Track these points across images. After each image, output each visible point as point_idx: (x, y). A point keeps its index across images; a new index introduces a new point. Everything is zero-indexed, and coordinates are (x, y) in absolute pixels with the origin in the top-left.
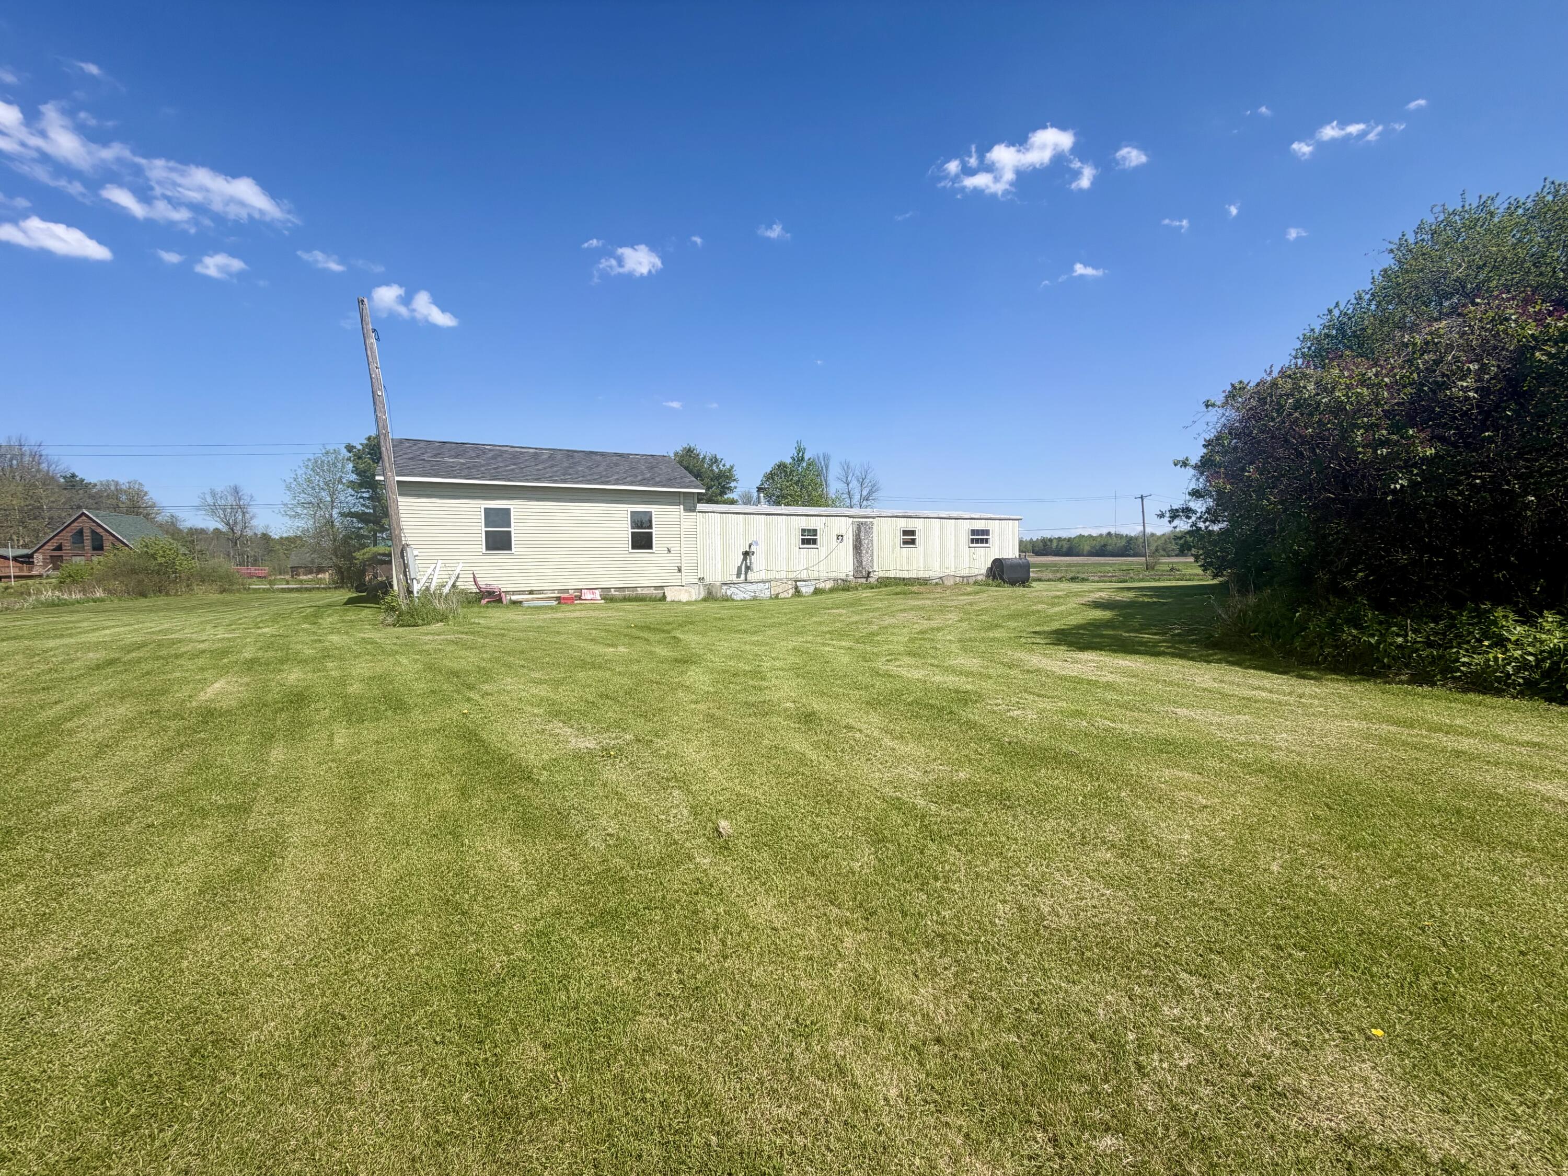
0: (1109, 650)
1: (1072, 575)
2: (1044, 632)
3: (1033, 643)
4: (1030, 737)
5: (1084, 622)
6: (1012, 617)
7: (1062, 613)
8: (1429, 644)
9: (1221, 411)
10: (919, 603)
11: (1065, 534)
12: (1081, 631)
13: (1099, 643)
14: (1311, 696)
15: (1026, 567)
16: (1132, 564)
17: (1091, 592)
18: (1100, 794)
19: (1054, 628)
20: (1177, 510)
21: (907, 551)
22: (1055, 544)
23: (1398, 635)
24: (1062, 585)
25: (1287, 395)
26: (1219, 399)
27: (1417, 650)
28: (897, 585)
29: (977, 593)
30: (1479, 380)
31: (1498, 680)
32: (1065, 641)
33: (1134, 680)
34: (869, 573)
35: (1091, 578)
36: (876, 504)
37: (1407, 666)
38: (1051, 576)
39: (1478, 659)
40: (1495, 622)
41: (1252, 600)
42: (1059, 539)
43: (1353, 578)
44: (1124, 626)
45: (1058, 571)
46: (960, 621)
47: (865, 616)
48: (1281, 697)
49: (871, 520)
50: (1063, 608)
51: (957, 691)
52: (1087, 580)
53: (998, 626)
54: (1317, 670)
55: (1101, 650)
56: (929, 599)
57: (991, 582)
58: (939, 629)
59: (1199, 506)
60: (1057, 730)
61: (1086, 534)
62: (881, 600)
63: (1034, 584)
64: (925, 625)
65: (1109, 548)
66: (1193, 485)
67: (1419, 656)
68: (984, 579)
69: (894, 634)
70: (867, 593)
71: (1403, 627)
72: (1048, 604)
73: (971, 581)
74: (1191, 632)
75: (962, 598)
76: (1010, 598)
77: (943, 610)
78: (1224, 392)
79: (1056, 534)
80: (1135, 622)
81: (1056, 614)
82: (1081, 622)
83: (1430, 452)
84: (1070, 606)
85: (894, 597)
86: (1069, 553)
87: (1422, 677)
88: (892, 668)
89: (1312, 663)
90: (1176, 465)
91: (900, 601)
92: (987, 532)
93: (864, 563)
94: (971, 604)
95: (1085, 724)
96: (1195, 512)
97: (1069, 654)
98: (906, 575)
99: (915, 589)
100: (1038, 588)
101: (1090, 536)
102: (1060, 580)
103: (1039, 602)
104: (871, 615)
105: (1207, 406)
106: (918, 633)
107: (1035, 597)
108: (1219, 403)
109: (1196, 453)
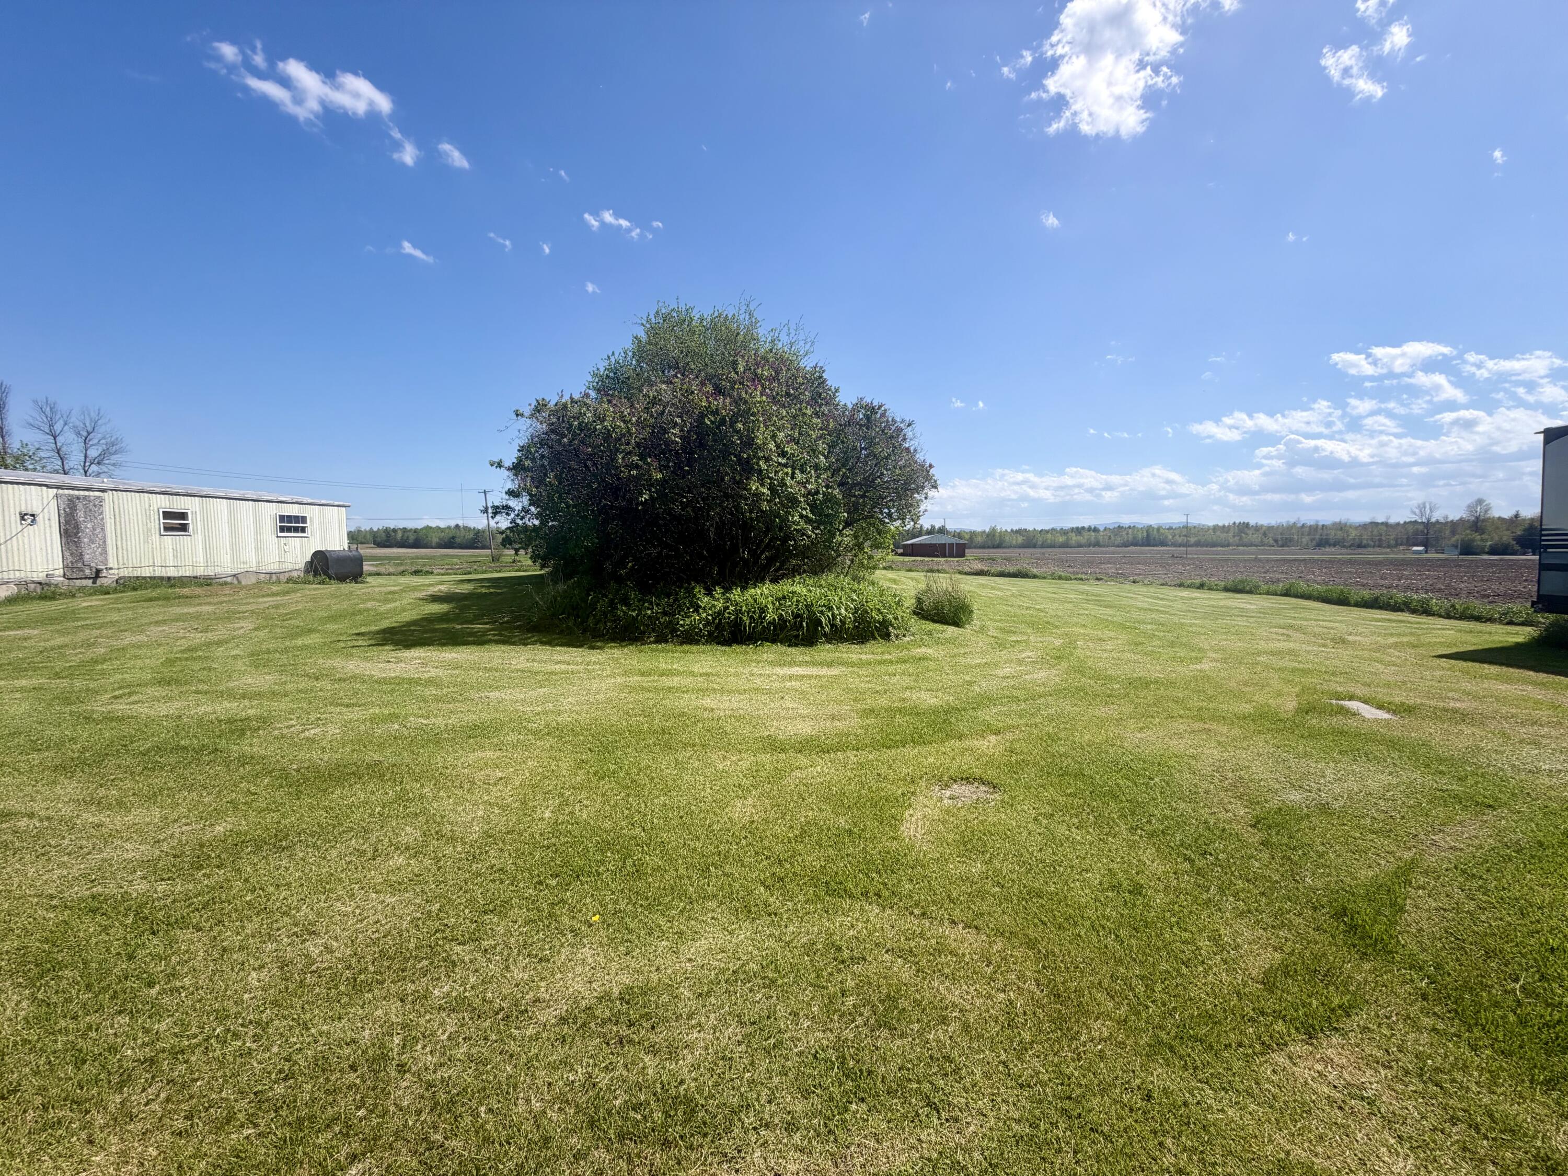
0: (438, 644)
1: (414, 569)
2: (369, 633)
3: (353, 647)
4: (326, 757)
5: (419, 617)
6: (333, 618)
7: (395, 609)
8: (665, 613)
9: (529, 421)
10: (191, 610)
11: (411, 525)
12: (412, 628)
13: (430, 638)
14: (595, 663)
15: (359, 561)
16: (480, 556)
17: (432, 585)
18: (402, 798)
19: (383, 627)
20: (498, 507)
21: (170, 541)
22: (400, 535)
23: (649, 609)
24: (403, 580)
25: (574, 418)
26: (527, 411)
27: (658, 619)
28: (155, 586)
29: (288, 592)
30: (682, 430)
31: (697, 634)
32: (392, 640)
33: (457, 672)
34: (98, 572)
35: (435, 571)
36: (117, 472)
37: (654, 630)
38: (392, 570)
39: (688, 621)
40: (695, 596)
41: (561, 587)
42: (405, 530)
43: (626, 568)
44: (457, 619)
45: (401, 564)
46: (256, 629)
47: (83, 635)
48: (575, 667)
49: (97, 494)
50: (398, 604)
51: (230, 721)
52: (432, 573)
53: (311, 631)
54: (602, 641)
55: (429, 645)
56: (209, 604)
57: (311, 578)
58: (219, 643)
59: (516, 504)
60: (362, 742)
61: (434, 525)
62: (119, 610)
63: (369, 579)
64: (199, 638)
65: (458, 540)
66: (510, 485)
67: (660, 622)
68: (302, 575)
69: (136, 657)
70: (95, 601)
71: (651, 603)
72: (379, 601)
73: (283, 578)
74: (516, 619)
75: (265, 599)
76: (333, 596)
77: (230, 617)
78: (530, 405)
79: (401, 525)
80: (469, 615)
81: (388, 611)
82: (415, 617)
83: (660, 476)
84: (405, 602)
85: (146, 604)
86: (417, 544)
87: (661, 639)
88: (121, 707)
89: (599, 636)
90: (492, 465)
91: (157, 610)
92: (304, 520)
93: (86, 557)
94: (277, 607)
95: (396, 726)
96: (513, 510)
97: (394, 654)
98: (172, 573)
99: (186, 591)
100: (374, 583)
101: (438, 528)
102: (402, 573)
103: (369, 600)
104: (96, 632)
105: (517, 415)
106: (182, 652)
107: (364, 594)
108: (526, 414)
109: (510, 458)
